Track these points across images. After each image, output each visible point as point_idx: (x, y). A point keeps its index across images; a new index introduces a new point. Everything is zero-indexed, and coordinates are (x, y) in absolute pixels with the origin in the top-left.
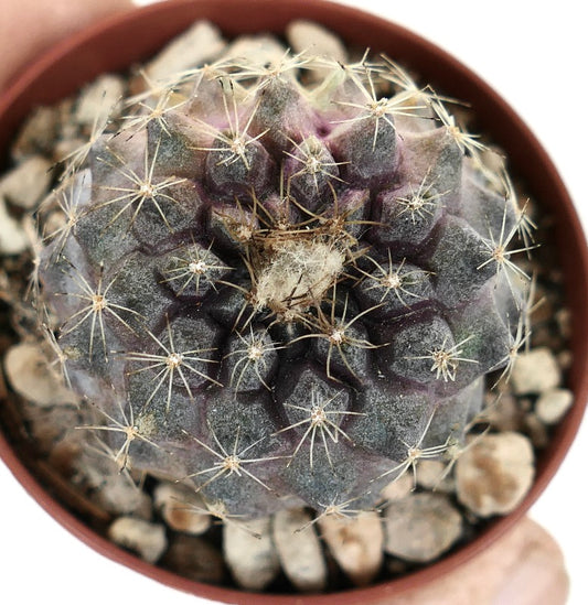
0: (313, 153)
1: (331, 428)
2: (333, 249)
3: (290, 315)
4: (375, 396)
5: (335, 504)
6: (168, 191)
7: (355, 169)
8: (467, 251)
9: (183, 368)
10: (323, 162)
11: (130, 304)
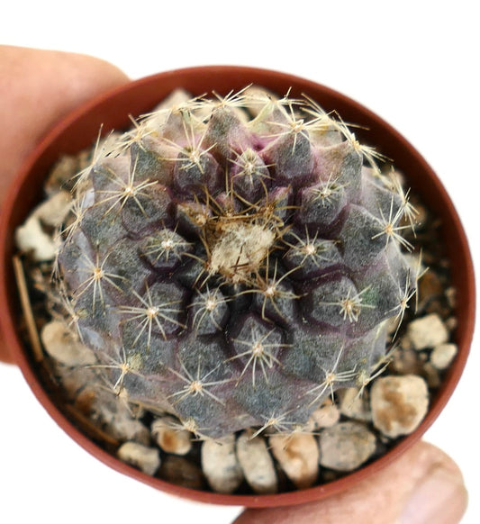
0: (249, 160)
1: (268, 358)
2: (265, 228)
3: (236, 279)
4: (300, 336)
5: (275, 417)
6: (145, 191)
7: (281, 172)
8: (365, 228)
9: (160, 318)
10: (256, 165)
11: (120, 273)
